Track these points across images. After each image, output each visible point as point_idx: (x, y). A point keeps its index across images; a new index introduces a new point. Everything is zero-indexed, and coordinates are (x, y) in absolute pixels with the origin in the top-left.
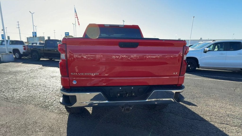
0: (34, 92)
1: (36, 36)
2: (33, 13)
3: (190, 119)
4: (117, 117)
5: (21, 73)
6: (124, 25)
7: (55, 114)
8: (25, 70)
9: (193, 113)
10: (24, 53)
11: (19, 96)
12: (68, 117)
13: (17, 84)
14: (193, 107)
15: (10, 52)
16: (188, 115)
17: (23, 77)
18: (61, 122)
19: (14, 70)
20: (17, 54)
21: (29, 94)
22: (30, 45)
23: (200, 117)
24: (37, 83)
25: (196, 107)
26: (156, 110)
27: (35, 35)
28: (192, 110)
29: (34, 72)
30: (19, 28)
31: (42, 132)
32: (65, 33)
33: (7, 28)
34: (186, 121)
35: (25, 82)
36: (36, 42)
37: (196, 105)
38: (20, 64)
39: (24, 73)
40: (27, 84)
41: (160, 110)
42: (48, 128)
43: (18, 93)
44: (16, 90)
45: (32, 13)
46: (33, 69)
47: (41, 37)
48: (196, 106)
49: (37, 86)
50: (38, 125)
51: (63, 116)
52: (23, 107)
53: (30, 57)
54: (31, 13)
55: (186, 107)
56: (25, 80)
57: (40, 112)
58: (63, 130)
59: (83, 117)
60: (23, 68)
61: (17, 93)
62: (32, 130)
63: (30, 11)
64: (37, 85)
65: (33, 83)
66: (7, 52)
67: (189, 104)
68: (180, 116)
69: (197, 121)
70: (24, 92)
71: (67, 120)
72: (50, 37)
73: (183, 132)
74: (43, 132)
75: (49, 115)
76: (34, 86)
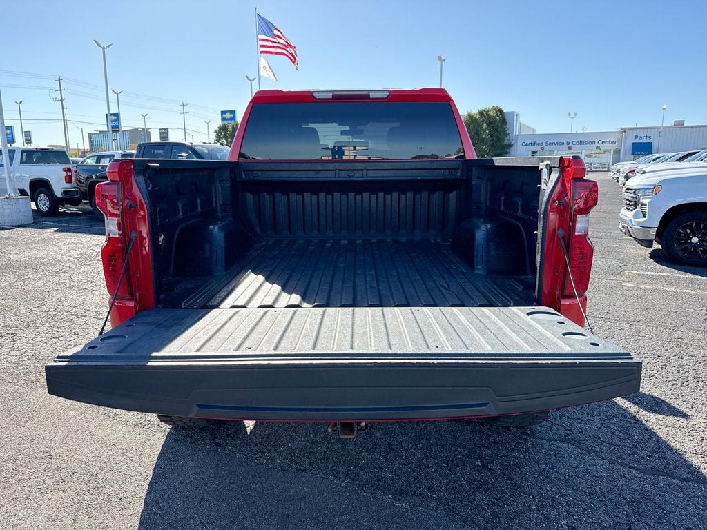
0: (70, 343)
1: (116, 129)
2: (109, 46)
3: (642, 471)
4: (343, 449)
5: (43, 268)
6: (389, 92)
7: (120, 427)
8: (59, 257)
9: (662, 447)
10: (65, 193)
11: (19, 353)
12: (162, 442)
13: (22, 309)
14: (671, 418)
15: (22, 192)
16: (639, 456)
17: (48, 284)
18: (137, 458)
19: (25, 255)
20: (42, 196)
21: (52, 349)
22: (90, 162)
23: (689, 465)
24: (87, 308)
25: (683, 420)
26: (508, 429)
27: (116, 123)
28: (662, 433)
29: (89, 265)
30: (62, 100)
31: (61, 492)
32: (223, 113)
33: (21, 102)
34: (622, 481)
35: (49, 302)
36: (110, 152)
37: (685, 411)
38: (49, 233)
39: (55, 269)
40: (55, 310)
41: (523, 427)
42: (86, 478)
43: (18, 344)
44: (13, 331)
45: (104, 48)
46: (89, 252)
47: (137, 129)
48: (685, 416)
49: (84, 319)
50: (56, 463)
51: (148, 435)
52: (21, 395)
53: (88, 207)
54: (99, 46)
55: (636, 421)
56: (51, 293)
57: (74, 417)
58: (135, 487)
59: (218, 445)
60: (56, 249)
61: (12, 343)
62: (32, 482)
63: (95, 41)
64: (87, 313)
65: (75, 307)
66: (10, 192)
67: (657, 406)
68: (603, 455)
69: (670, 479)
70: (39, 339)
71: (158, 453)
72: (167, 129)
73: (598, 524)
74: (64, 491)
75: (100, 431)
76: (75, 319)
